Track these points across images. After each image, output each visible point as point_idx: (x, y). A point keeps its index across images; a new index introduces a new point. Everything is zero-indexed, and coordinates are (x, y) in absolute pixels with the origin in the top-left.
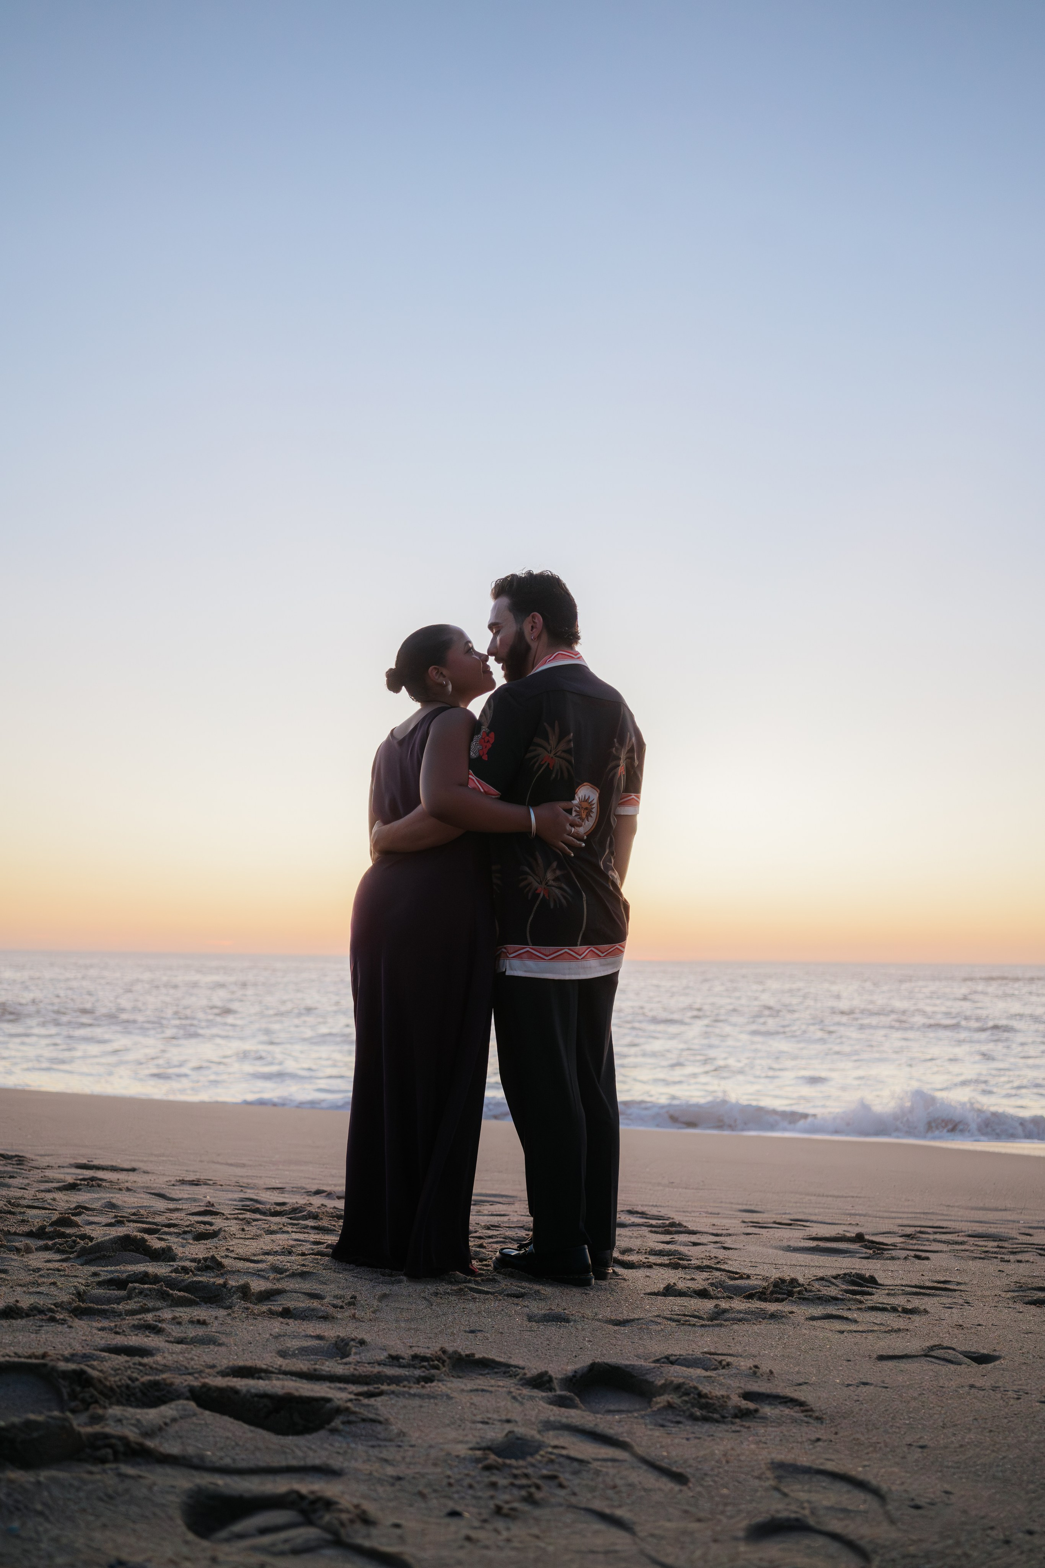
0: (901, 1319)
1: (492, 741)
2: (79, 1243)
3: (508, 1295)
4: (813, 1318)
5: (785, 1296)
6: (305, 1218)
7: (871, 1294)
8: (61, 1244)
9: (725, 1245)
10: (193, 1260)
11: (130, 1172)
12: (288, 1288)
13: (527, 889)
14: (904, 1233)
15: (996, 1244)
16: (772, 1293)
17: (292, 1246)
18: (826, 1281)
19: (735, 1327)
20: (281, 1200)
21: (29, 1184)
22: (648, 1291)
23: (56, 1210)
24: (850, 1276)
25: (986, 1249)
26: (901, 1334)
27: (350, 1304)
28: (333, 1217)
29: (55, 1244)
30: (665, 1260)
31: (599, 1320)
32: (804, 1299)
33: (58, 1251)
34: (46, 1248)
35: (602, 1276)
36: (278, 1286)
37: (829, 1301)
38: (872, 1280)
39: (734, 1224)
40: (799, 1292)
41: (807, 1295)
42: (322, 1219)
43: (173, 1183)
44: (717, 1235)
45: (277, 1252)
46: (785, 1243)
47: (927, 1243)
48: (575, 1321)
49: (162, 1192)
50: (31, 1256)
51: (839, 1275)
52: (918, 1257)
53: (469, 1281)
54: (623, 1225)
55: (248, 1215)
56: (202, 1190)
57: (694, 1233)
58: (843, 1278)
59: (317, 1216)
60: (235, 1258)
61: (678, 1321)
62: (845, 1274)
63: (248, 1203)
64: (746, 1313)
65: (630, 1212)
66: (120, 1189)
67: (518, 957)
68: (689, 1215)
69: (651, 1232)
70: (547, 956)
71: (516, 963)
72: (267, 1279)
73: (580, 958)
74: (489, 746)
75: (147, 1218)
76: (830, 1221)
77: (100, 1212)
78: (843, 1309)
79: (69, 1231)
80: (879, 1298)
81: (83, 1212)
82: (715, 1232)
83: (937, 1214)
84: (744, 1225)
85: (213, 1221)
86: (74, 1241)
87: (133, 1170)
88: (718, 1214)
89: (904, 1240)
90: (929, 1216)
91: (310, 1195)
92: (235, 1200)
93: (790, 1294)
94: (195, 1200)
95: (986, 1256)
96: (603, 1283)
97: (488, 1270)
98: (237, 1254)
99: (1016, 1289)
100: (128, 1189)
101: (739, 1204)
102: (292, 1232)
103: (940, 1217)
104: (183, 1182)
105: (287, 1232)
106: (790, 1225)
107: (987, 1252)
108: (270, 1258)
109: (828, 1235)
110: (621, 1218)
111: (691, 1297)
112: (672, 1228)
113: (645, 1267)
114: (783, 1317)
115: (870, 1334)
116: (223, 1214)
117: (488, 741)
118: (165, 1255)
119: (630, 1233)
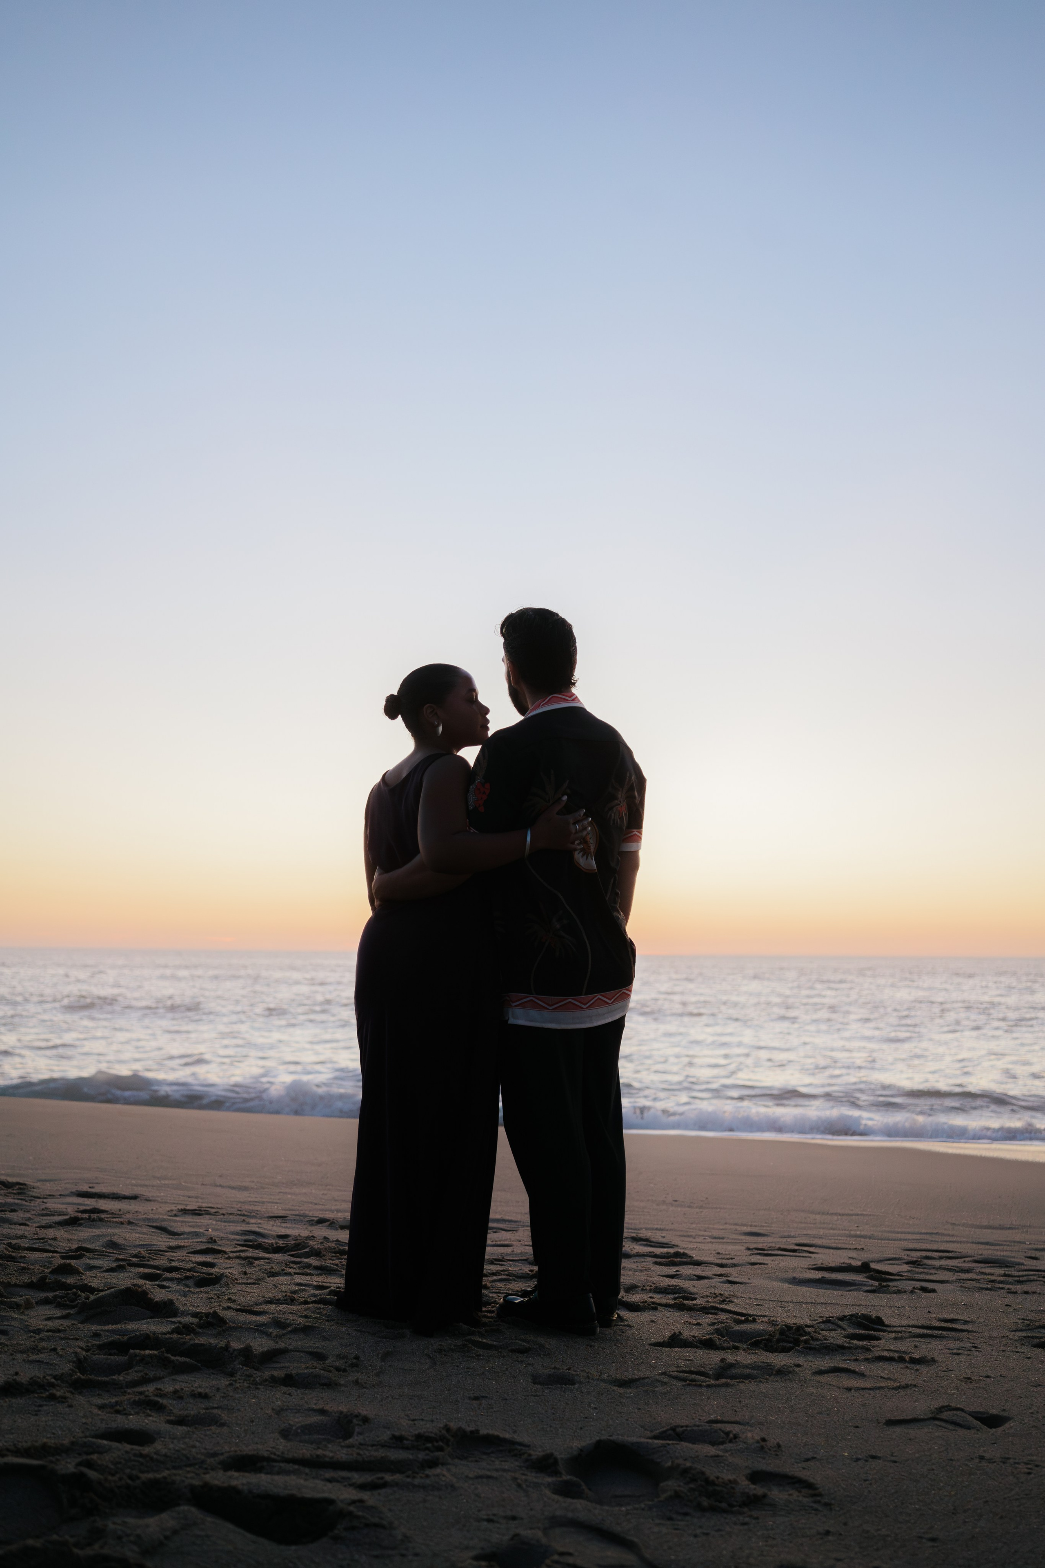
0: (908, 1372)
1: (488, 793)
2: (79, 1296)
3: (513, 1351)
4: (821, 1372)
5: (791, 1345)
6: (307, 1255)
7: (878, 1339)
8: (62, 1297)
9: (730, 1279)
10: (195, 1315)
11: (132, 1201)
12: (291, 1347)
13: (533, 936)
14: (910, 1259)
15: (1001, 1271)
16: (778, 1341)
17: (294, 1292)
18: (833, 1323)
19: (742, 1386)
20: (283, 1232)
21: (29, 1219)
22: (654, 1341)
23: (56, 1252)
24: (857, 1317)
25: (993, 1278)
26: (909, 1391)
27: (353, 1365)
28: (335, 1253)
29: (55, 1297)
30: (669, 1299)
31: (603, 1381)
32: (811, 1349)
33: (59, 1306)
34: (46, 1302)
35: (607, 1323)
36: (281, 1345)
37: (836, 1350)
38: (879, 1321)
39: (738, 1251)
40: (806, 1342)
41: (814, 1344)
42: (324, 1256)
43: (174, 1212)
44: (722, 1266)
45: (279, 1299)
46: (790, 1275)
47: (933, 1271)
48: (580, 1383)
49: (164, 1224)
50: (32, 1313)
51: (845, 1316)
52: (924, 1290)
53: (473, 1334)
54: (628, 1256)
55: (251, 1253)
56: (205, 1220)
57: (698, 1263)
58: (849, 1319)
59: (320, 1252)
60: (237, 1310)
61: (684, 1380)
62: (851, 1316)
63: (251, 1237)
64: (753, 1368)
65: (636, 1240)
66: (122, 1223)
67: (522, 1005)
68: (694, 1240)
69: (656, 1263)
70: (551, 1005)
71: (519, 1011)
72: (269, 1335)
73: (583, 1007)
74: (486, 795)
75: (148, 1261)
76: (834, 1245)
77: (102, 1255)
78: (849, 1360)
79: (70, 1280)
80: (885, 1344)
81: (85, 1255)
82: (719, 1262)
83: (943, 1234)
84: (749, 1252)
85: (216, 1261)
86: (75, 1294)
87: (135, 1197)
88: (723, 1238)
89: (910, 1269)
90: (935, 1238)
91: (312, 1225)
92: (237, 1234)
93: (797, 1342)
94: (197, 1234)
95: (993, 1286)
96: (608, 1331)
97: (492, 1317)
98: (239, 1305)
99: (1024, 1328)
100: (130, 1223)
101: (743, 1225)
102: (295, 1273)
103: (948, 1239)
104: (185, 1212)
105: (289, 1274)
106: (794, 1251)
107: (993, 1281)
108: (272, 1307)
109: (833, 1265)
111: (697, 1347)
112: (678, 1259)
113: (649, 1309)
114: (790, 1372)
115: (878, 1391)
116: (225, 1252)
117: (485, 792)
118: (166, 1310)
119: (634, 1266)
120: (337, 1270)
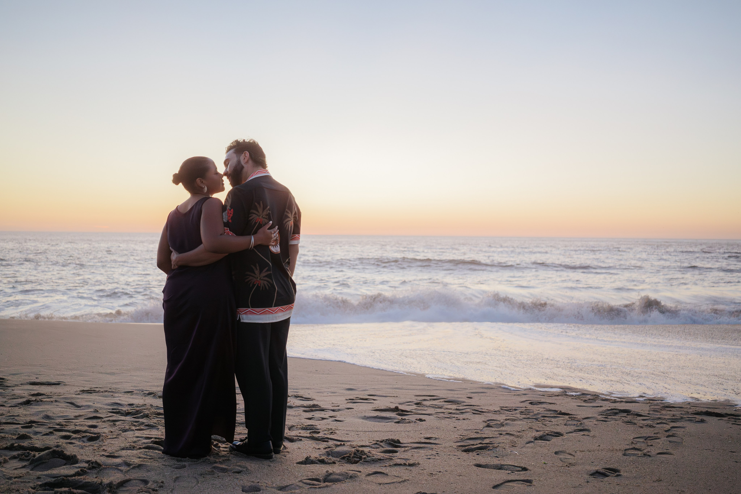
0: (407, 472)
1: (232, 213)
2: (31, 454)
3: (234, 472)
4: (369, 475)
5: (358, 459)
6: (142, 417)
7: (396, 452)
8: (22, 455)
9: (336, 419)
10: (87, 462)
11: (57, 386)
12: (131, 478)
13: (250, 282)
14: (416, 401)
15: (454, 407)
16: (353, 457)
17: (135, 442)
18: (378, 444)
19: (334, 486)
20: (132, 401)
21: (6, 402)
22: (298, 461)
23: (19, 424)
24: (389, 441)
25: (450, 411)
26: (406, 483)
27: (161, 487)
28: (156, 414)
29: (18, 455)
30: (306, 433)
31: (273, 487)
32: (366, 461)
33: (21, 460)
34: (14, 458)
35: (278, 452)
36: (128, 477)
37: (377, 461)
38: (398, 442)
39: (341, 401)
40: (365, 458)
41: (368, 459)
42: (150, 417)
43: (78, 392)
44: (333, 411)
45: (127, 448)
46: (363, 415)
47: (426, 409)
48: (263, 490)
49: (73, 401)
50: (7, 465)
51: (384, 440)
52: (421, 420)
54: (291, 407)
55: (116, 417)
56: (93, 397)
57: (323, 410)
58: (386, 441)
59: (148, 415)
60: (108, 456)
61: (310, 484)
62: (387, 440)
63: (115, 407)
64: (340, 475)
65: (296, 397)
66: (52, 402)
67: (246, 313)
68: (322, 395)
69: (305, 411)
70: (258, 312)
71: (244, 316)
72: (121, 471)
73: (274, 312)
74: (231, 215)
75: (65, 427)
76: (384, 395)
77: (42, 424)
78: (382, 466)
79: (25, 443)
80: (399, 455)
81: (33, 426)
82: (333, 408)
83: (433, 386)
84: (347, 401)
85: (97, 424)
86: (28, 453)
87: (58, 384)
88: (336, 393)
89: (416, 408)
90: (429, 388)
91: (145, 396)
92: (109, 405)
93: (361, 458)
94: (89, 407)
95: (450, 416)
96: (278, 456)
97: (226, 451)
98: (108, 452)
99: (460, 440)
100: (56, 401)
101: (346, 384)
102: (136, 430)
103: (435, 388)
104: (83, 391)
105: (133, 430)
106: (366, 399)
107: (450, 413)
108: (124, 453)
109: (382, 408)
110: (291, 401)
111: (317, 463)
112: (314, 408)
113: (298, 440)
114: (355, 477)
115: (392, 485)
116: (102, 418)
117: (231, 213)
118: (72, 460)
119: (294, 413)
120: (156, 426)
